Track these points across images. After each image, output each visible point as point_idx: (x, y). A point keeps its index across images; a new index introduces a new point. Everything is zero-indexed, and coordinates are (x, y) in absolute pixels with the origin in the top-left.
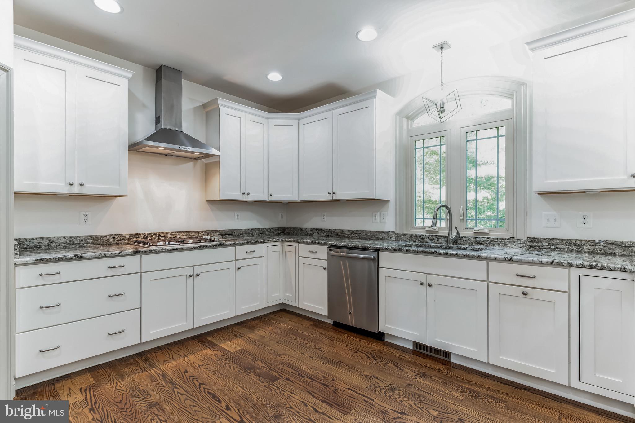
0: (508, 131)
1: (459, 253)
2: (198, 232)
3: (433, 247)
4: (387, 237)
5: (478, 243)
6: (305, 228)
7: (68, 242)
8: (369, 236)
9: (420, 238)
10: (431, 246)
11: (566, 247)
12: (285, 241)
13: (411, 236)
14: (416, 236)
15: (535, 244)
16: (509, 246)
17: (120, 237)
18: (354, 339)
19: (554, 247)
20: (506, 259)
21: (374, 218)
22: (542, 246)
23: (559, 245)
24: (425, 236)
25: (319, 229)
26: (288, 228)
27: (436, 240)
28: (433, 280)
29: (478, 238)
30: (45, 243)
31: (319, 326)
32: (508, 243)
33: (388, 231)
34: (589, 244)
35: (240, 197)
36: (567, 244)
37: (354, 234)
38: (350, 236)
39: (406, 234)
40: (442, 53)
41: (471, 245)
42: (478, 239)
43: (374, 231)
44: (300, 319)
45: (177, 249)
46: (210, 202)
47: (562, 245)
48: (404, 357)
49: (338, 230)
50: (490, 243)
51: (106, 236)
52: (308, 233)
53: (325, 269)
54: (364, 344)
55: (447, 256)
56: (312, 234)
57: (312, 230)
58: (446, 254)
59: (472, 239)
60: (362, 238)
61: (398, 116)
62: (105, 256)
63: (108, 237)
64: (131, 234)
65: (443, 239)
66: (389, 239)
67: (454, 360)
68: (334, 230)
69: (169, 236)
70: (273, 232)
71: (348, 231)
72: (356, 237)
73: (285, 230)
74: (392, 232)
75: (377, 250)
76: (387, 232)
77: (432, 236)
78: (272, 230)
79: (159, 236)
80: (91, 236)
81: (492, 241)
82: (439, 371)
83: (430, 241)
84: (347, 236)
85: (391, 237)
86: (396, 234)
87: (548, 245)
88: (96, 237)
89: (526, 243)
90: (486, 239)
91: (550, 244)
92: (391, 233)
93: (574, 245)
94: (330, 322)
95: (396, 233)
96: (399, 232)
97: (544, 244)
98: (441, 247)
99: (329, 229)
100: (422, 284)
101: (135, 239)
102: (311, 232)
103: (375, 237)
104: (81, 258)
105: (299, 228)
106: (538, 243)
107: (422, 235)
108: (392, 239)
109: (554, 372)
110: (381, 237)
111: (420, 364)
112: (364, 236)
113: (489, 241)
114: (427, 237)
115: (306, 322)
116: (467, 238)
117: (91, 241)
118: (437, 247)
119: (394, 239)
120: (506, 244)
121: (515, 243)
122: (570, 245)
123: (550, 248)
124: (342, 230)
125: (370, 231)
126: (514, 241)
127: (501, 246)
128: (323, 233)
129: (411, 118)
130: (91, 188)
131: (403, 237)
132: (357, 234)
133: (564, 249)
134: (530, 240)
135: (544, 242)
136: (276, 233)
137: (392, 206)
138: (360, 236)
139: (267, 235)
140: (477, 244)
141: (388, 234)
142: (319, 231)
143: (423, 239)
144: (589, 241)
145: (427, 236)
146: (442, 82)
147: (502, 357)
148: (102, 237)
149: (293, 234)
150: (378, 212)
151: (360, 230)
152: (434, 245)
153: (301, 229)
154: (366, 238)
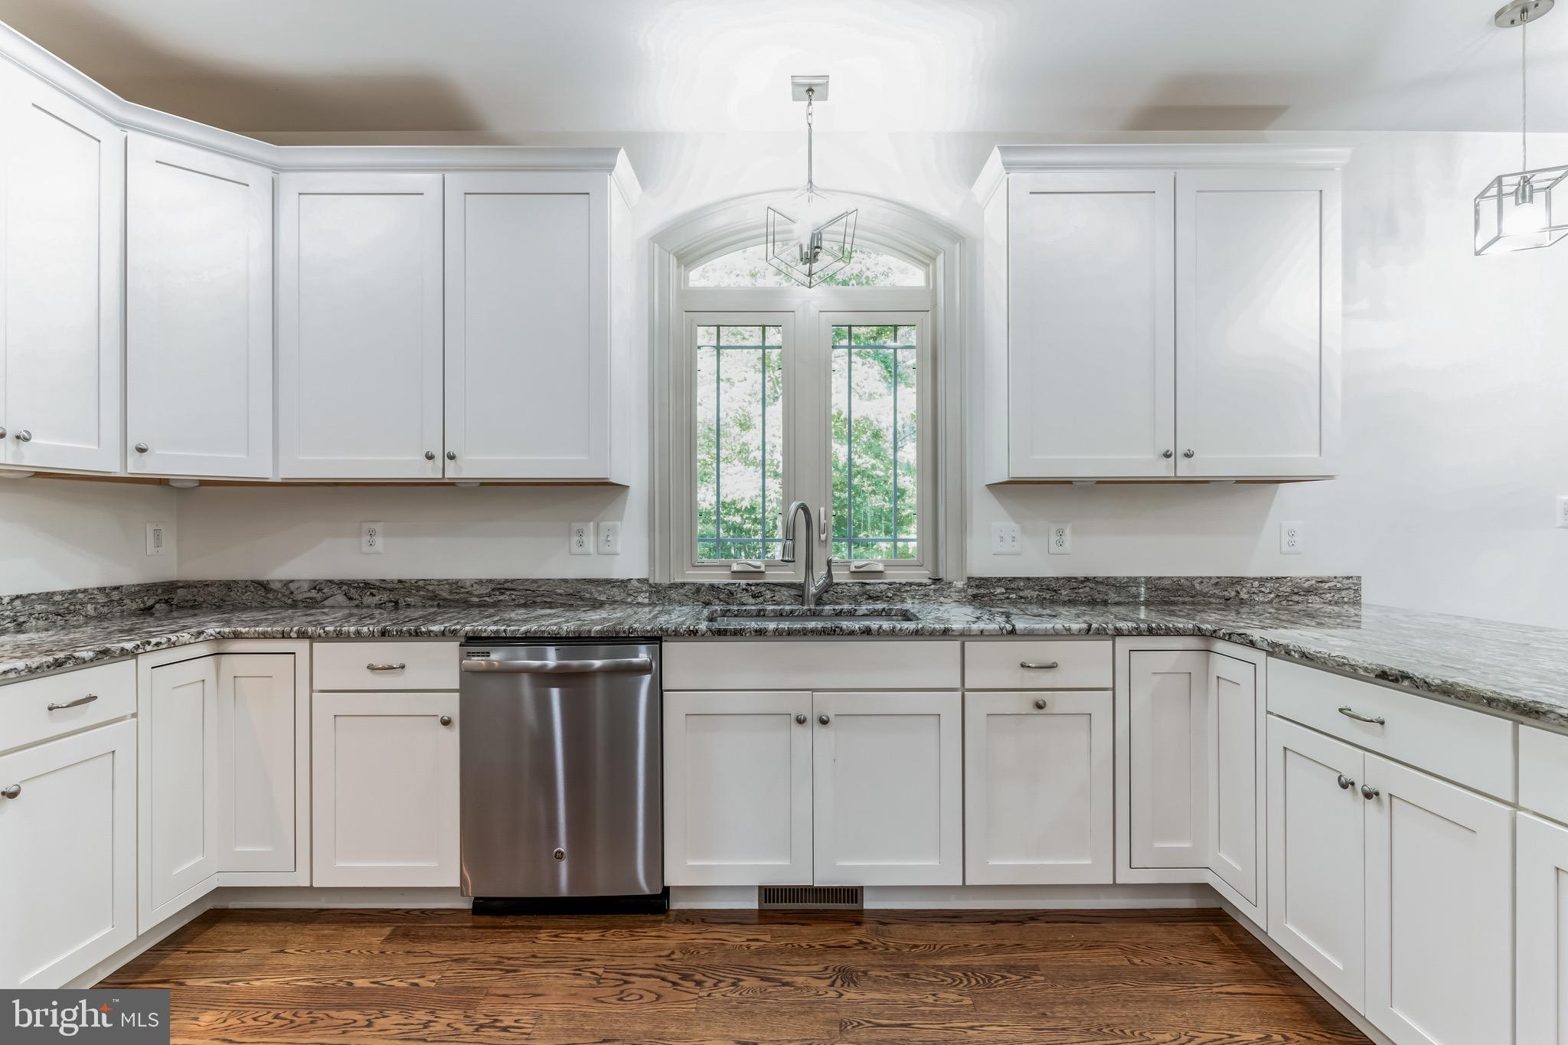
0: (921, 337)
1: (899, 626)
3: (772, 614)
4: (623, 595)
5: (870, 597)
6: (281, 581)
8: (561, 595)
9: (724, 593)
10: (767, 613)
11: (1035, 594)
13: (698, 589)
14: (712, 587)
15: (982, 591)
16: (934, 598)
18: (580, 939)
19: (1014, 596)
20: (1004, 631)
21: (575, 539)
22: (995, 596)
23: (1023, 590)
24: (738, 587)
25: (355, 581)
26: (188, 585)
27: (768, 595)
28: (829, 705)
29: (868, 584)
31: (421, 934)
32: (931, 593)
33: (625, 577)
34: (1069, 585)
36: (1037, 587)
37: (503, 594)
38: (487, 599)
39: (683, 585)
40: (810, 104)
41: (853, 602)
42: (868, 587)
43: (577, 580)
44: (327, 932)
47: (1029, 591)
48: (758, 940)
49: (439, 581)
50: (894, 595)
52: (300, 597)
53: (446, 723)
54: (626, 945)
55: (870, 637)
56: (319, 599)
57: (317, 585)
58: (867, 632)
59: (857, 588)
60: (535, 602)
61: (656, 245)
65: (785, 592)
66: (629, 600)
67: (869, 904)
68: (421, 583)
70: (120, 602)
71: (480, 582)
72: (514, 600)
73: (176, 593)
74: (639, 580)
75: (655, 639)
76: (622, 581)
77: (757, 585)
78: (115, 596)
81: (899, 590)
82: (866, 948)
83: (752, 601)
84: (476, 599)
85: (635, 594)
86: (650, 586)
87: (1004, 591)
89: (965, 591)
90: (886, 586)
91: (1008, 589)
92: (636, 584)
93: (1048, 589)
94: (466, 904)
95: (651, 581)
96: (659, 579)
97: (999, 590)
98: (791, 613)
99: (400, 581)
100: (801, 721)
102: (313, 593)
103: (582, 599)
105: (252, 581)
106: (988, 589)
107: (728, 584)
108: (640, 600)
109: (1088, 862)
110: (603, 598)
111: (811, 947)
112: (543, 595)
113: (892, 592)
114: (743, 590)
115: (357, 932)
116: (845, 586)
118: (781, 615)
119: (646, 601)
120: (928, 596)
121: (945, 592)
122: (1041, 590)
123: (1008, 598)
124: (457, 582)
125: (565, 581)
126: (943, 588)
127: (916, 601)
128: (372, 594)
129: (687, 258)
131: (673, 594)
132: (516, 593)
133: (1032, 598)
134: (973, 584)
135: (998, 586)
136: (134, 606)
137: (636, 504)
138: (526, 598)
140: (867, 599)
141: (626, 586)
142: (355, 588)
143: (733, 594)
144: (1069, 579)
145: (744, 587)
146: (810, 181)
147: (992, 862)
149: (219, 607)
150: (590, 521)
151: (527, 580)
152: (773, 611)
153: (263, 586)
154: (551, 602)
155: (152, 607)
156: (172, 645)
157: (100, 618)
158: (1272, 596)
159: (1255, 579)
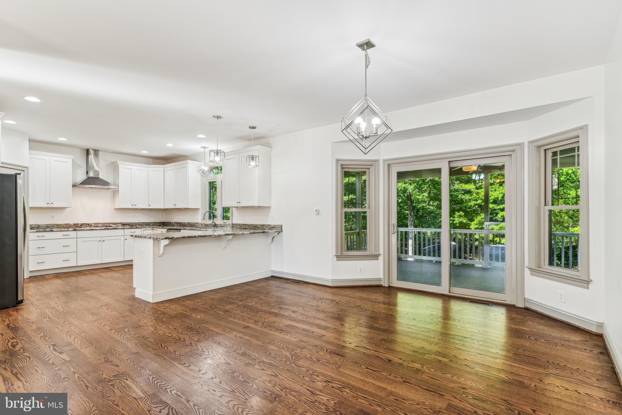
2: (109, 223)
7: (46, 226)
12: (154, 228)
17: (69, 225)
30: (37, 226)
35: (130, 207)
37: (188, 224)
45: (93, 229)
46: (117, 209)
52: (173, 224)
56: (175, 225)
57: (175, 223)
62: (62, 231)
63: (63, 225)
64: (75, 224)
69: (93, 225)
73: (164, 223)
79: (88, 225)
80: (56, 224)
85: (199, 225)
88: (58, 225)
101: (76, 226)
104: (52, 231)
117: (56, 226)
124: (185, 223)
130: (55, 205)
131: (203, 225)
132: (190, 224)
136: (158, 225)
137: (200, 211)
148: (61, 225)
150: (193, 214)
159: (266, 225)
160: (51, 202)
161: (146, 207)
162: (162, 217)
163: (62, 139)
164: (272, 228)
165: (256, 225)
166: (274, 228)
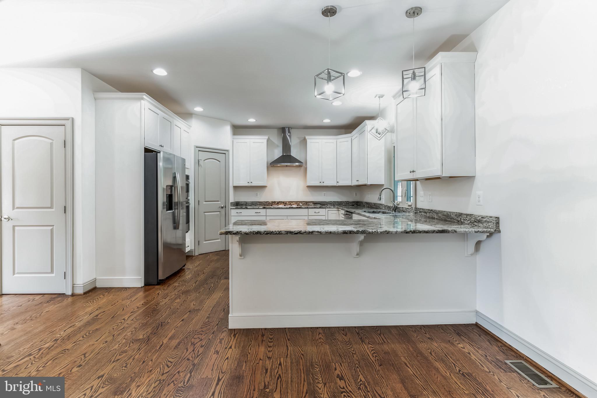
17: (268, 203)
30: (245, 203)
35: (319, 184)
46: (309, 187)
51: (263, 202)
62: (254, 208)
64: (272, 202)
69: (288, 203)
70: (348, 204)
78: (348, 203)
79: (283, 203)
80: (258, 202)
88: (260, 202)
95: (384, 205)
104: (247, 208)
117: (258, 203)
130: (255, 184)
139: (343, 205)
155: (354, 205)
156: (330, 208)
157: (345, 205)
158: (469, 222)
159: (465, 214)
160: (251, 181)
161: (335, 184)
162: (356, 195)
163: (252, 121)
164: (476, 221)
165: (447, 212)
166: (479, 221)
